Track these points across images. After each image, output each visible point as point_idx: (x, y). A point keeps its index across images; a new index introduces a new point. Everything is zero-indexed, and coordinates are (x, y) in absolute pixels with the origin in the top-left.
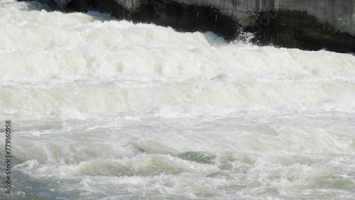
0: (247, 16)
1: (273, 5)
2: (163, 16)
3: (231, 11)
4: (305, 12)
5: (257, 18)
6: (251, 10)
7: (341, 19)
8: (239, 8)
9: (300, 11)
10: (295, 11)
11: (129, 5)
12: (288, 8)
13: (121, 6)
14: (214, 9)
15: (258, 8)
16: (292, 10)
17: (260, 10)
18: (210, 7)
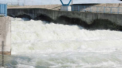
0: (90, 21)
1: (98, 18)
2: (64, 21)
3: (85, 20)
4: (108, 20)
5: (93, 22)
6: (91, 19)
7: (119, 21)
8: (87, 19)
9: (106, 19)
10: (104, 19)
11: (53, 18)
12: (102, 19)
13: (51, 18)
14: (80, 19)
15: (93, 19)
16: (103, 19)
17: (94, 19)
18: (78, 18)
